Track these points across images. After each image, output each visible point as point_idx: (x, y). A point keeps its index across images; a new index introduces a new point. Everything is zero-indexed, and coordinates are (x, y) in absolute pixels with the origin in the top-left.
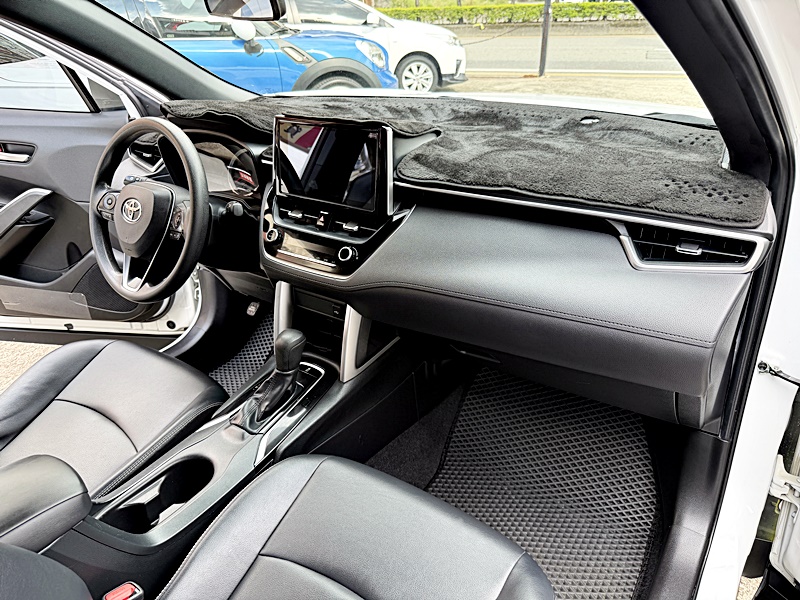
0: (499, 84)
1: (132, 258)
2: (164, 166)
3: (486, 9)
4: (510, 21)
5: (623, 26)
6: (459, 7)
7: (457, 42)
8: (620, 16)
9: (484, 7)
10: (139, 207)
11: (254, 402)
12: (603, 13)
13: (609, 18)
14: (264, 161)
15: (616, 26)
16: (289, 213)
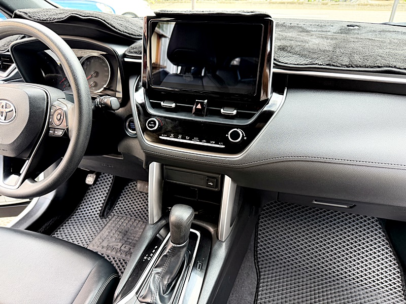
1: (5, 157)
2: (17, 70)
10: (12, 108)
11: (157, 276)
14: (126, 60)
16: (162, 103)
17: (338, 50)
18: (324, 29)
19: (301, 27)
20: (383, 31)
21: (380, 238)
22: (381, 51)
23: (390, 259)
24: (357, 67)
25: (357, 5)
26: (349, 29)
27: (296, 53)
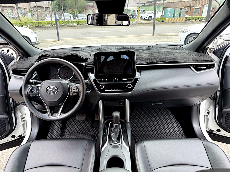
0: (49, 44)
3: (30, 23)
4: (39, 26)
5: (72, 26)
6: (21, 22)
7: (34, 32)
8: (70, 24)
9: (29, 22)
11: (113, 136)
12: (65, 23)
13: (67, 24)
14: (87, 67)
15: (70, 27)
16: (102, 80)
17: (152, 58)
18: (142, 49)
19: (134, 48)
20: (160, 48)
21: (172, 117)
22: (163, 56)
23: (177, 123)
24: (158, 62)
25: (137, 24)
26: (150, 48)
27: (141, 60)
